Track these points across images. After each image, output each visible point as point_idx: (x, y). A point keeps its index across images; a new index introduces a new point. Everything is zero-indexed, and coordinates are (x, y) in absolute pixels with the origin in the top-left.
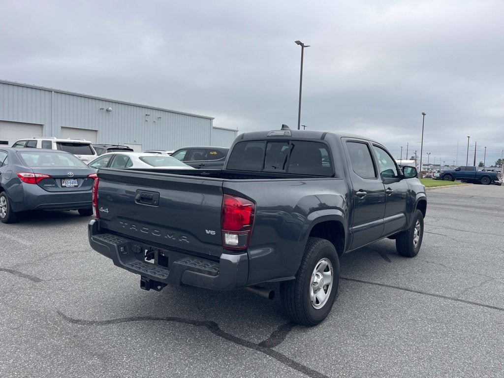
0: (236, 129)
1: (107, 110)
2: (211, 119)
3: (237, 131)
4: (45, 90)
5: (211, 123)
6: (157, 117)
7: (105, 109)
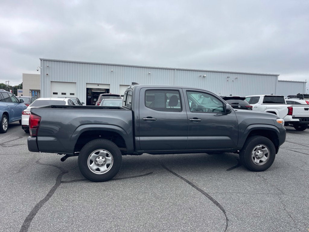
0: (305, 81)
1: (204, 77)
2: (276, 76)
3: (305, 83)
4: (172, 69)
5: (277, 79)
6: (235, 78)
7: (202, 76)
